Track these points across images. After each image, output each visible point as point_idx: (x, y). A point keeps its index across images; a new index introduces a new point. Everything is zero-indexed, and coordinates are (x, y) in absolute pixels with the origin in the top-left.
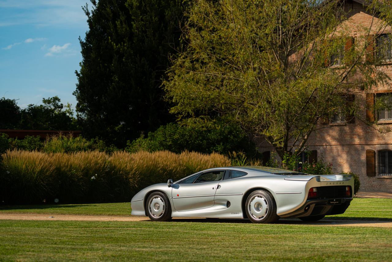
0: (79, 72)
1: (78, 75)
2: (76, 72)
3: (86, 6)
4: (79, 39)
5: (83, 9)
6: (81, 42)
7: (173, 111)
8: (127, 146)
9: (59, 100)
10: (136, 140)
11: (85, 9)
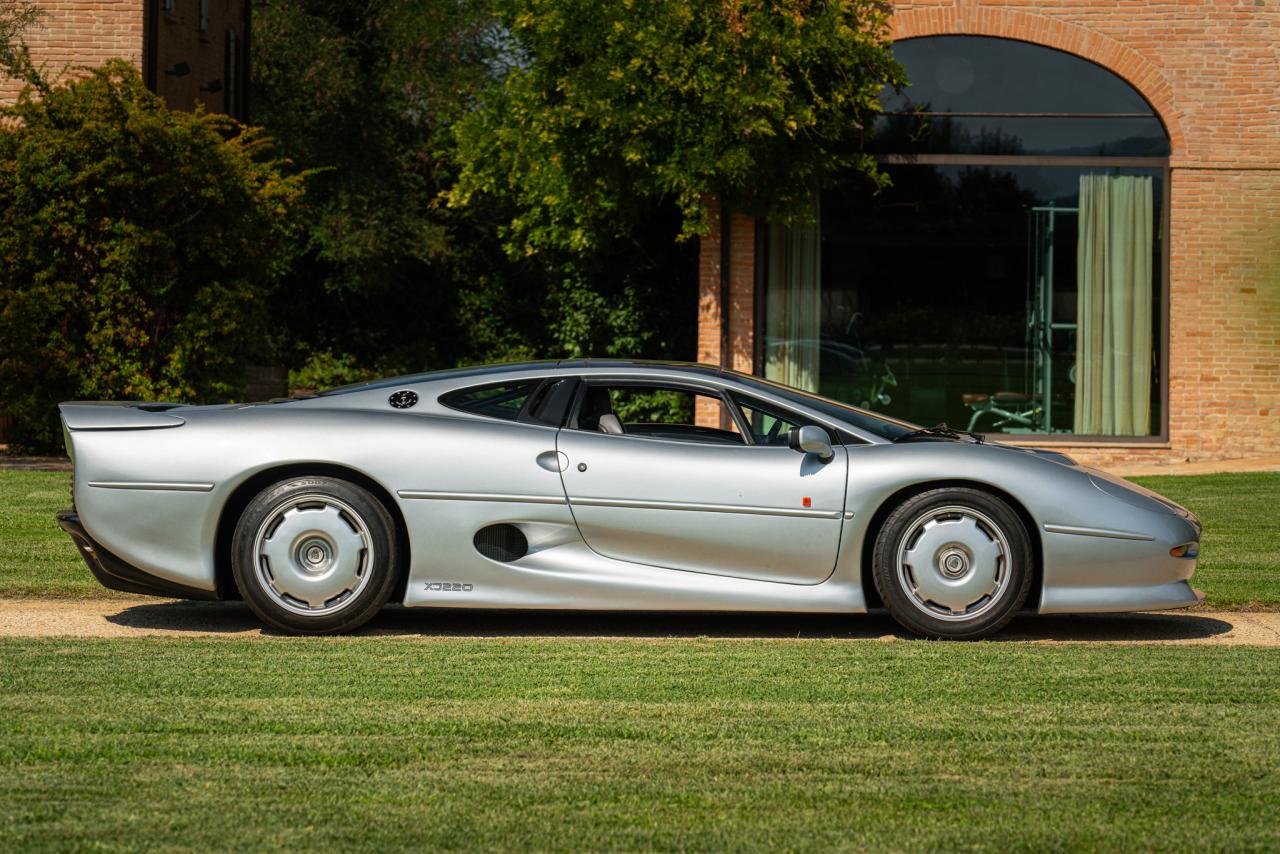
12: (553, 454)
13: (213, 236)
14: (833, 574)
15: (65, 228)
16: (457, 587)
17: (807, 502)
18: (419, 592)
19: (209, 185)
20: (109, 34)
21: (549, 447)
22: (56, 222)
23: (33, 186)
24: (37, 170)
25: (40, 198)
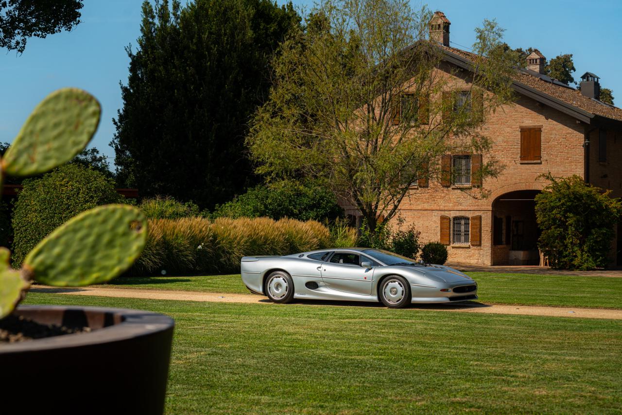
0: (117, 121)
1: (115, 123)
2: (114, 120)
3: (129, 47)
4: (120, 84)
5: (126, 49)
6: (122, 87)
7: (260, 171)
8: (215, 210)
9: (98, 152)
10: (225, 204)
11: (128, 50)
12: (320, 267)
13: (596, 217)
14: (371, 294)
15: (558, 216)
16: (303, 294)
17: (365, 278)
18: (297, 295)
19: (592, 205)
20: (576, 168)
21: (319, 265)
22: (556, 214)
23: (550, 205)
24: (551, 202)
25: (553, 208)
